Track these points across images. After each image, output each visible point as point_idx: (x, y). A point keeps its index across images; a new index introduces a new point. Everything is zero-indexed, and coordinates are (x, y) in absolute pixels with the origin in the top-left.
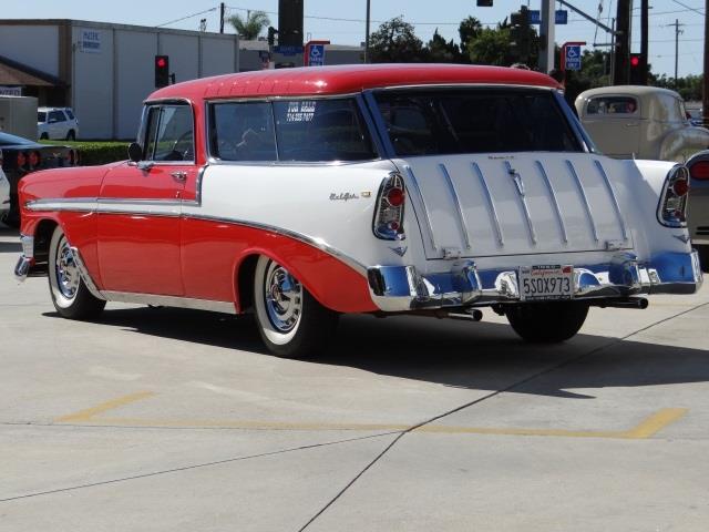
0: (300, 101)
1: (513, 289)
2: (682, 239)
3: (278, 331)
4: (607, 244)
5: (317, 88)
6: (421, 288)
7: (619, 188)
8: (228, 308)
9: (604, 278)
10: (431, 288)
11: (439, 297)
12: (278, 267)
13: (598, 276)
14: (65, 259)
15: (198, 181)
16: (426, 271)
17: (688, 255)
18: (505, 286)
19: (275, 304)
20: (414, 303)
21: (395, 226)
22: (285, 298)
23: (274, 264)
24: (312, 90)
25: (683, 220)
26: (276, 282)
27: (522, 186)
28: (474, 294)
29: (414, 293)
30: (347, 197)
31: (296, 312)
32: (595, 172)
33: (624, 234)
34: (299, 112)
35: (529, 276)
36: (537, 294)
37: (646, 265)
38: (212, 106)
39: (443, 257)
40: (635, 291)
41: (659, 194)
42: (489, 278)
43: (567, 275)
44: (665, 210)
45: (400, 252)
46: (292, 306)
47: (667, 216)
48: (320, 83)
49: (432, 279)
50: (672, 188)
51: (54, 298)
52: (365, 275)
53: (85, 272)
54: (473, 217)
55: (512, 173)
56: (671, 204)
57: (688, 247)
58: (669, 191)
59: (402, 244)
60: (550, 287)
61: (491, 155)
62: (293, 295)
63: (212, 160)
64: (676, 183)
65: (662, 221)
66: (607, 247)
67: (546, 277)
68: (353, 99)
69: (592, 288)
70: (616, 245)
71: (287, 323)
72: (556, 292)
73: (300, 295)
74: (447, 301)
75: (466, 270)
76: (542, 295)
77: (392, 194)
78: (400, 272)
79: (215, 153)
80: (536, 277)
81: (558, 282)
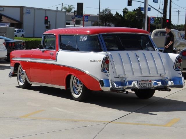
0: (83, 36)
1: (136, 86)
2: (180, 74)
3: (76, 94)
4: (160, 74)
5: (87, 33)
6: (113, 85)
7: (164, 60)
8: (63, 88)
9: (160, 83)
10: (115, 85)
11: (117, 87)
12: (76, 78)
13: (158, 83)
14: (22, 73)
15: (56, 55)
16: (114, 81)
17: (181, 78)
18: (134, 85)
19: (75, 87)
20: (111, 89)
21: (107, 69)
22: (78, 86)
23: (75, 77)
24: (86, 33)
25: (180, 69)
26: (76, 82)
27: (139, 59)
28: (126, 87)
29: (111, 86)
30: (95, 61)
31: (81, 89)
32: (158, 56)
33: (165, 72)
34: (83, 39)
35: (140, 82)
36: (142, 87)
37: (170, 80)
38: (60, 36)
39: (119, 77)
40: (167, 87)
41: (174, 62)
42: (130, 83)
43: (150, 82)
44: (176, 66)
45: (108, 76)
46: (80, 88)
47: (176, 68)
48: (88, 32)
49: (116, 83)
50: (178, 61)
51: (18, 83)
52: (99, 81)
53: (27, 77)
54: (127, 67)
55: (137, 56)
57: (181, 76)
58: (177, 61)
59: (108, 74)
60: (146, 85)
61: (131, 51)
62: (80, 85)
63: (60, 50)
64: (179, 60)
65: (174, 68)
66: (160, 75)
67: (145, 83)
68: (97, 36)
69: (157, 86)
70: (163, 75)
71: (78, 92)
72: (147, 87)
73: (82, 85)
74: (120, 88)
75: (124, 81)
76: (144, 87)
77: (106, 61)
78: (108, 81)
79: (61, 48)
80: (142, 83)
81: (148, 84)
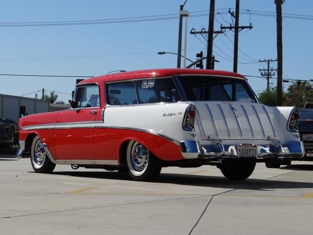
0: (148, 80)
1: (235, 153)
2: (297, 136)
3: (137, 171)
4: (268, 137)
5: (153, 75)
6: (202, 151)
7: (271, 116)
8: (115, 163)
9: (267, 149)
10: (205, 151)
11: (207, 154)
12: (137, 145)
13: (265, 149)
14: (39, 149)
15: (102, 113)
16: (203, 145)
17: (299, 143)
18: (232, 151)
19: (136, 160)
20: (199, 156)
21: (191, 126)
22: (141, 158)
23: (136, 143)
24: (151, 76)
25: (296, 129)
26: (137, 151)
27: (237, 113)
28: (221, 153)
30: (171, 115)
31: (145, 163)
33: (275, 134)
34: (147, 84)
35: (240, 148)
36: (244, 155)
37: (284, 146)
38: (107, 86)
39: (209, 139)
40: (280, 156)
41: (288, 119)
42: (227, 147)
43: (255, 148)
44: (290, 125)
45: (193, 135)
46: (143, 160)
47: (291, 127)
49: (206, 147)
50: (293, 117)
51: (33, 165)
52: (179, 145)
53: (49, 153)
54: (219, 124)
55: (232, 109)
56: (292, 123)
57: (299, 139)
58: (292, 118)
59: (194, 133)
60: (249, 153)
61: (225, 102)
62: (144, 157)
63: (108, 105)
64: (294, 115)
65: (288, 128)
66: (269, 139)
67: (247, 148)
68: (170, 79)
69: (263, 154)
70: (272, 138)
71: (141, 167)
72: (251, 155)
73: (148, 156)
74: (211, 156)
75: (218, 144)
76: (246, 155)
77: (190, 113)
78: (193, 144)
79: (109, 103)
80: (243, 148)
81: (252, 150)
